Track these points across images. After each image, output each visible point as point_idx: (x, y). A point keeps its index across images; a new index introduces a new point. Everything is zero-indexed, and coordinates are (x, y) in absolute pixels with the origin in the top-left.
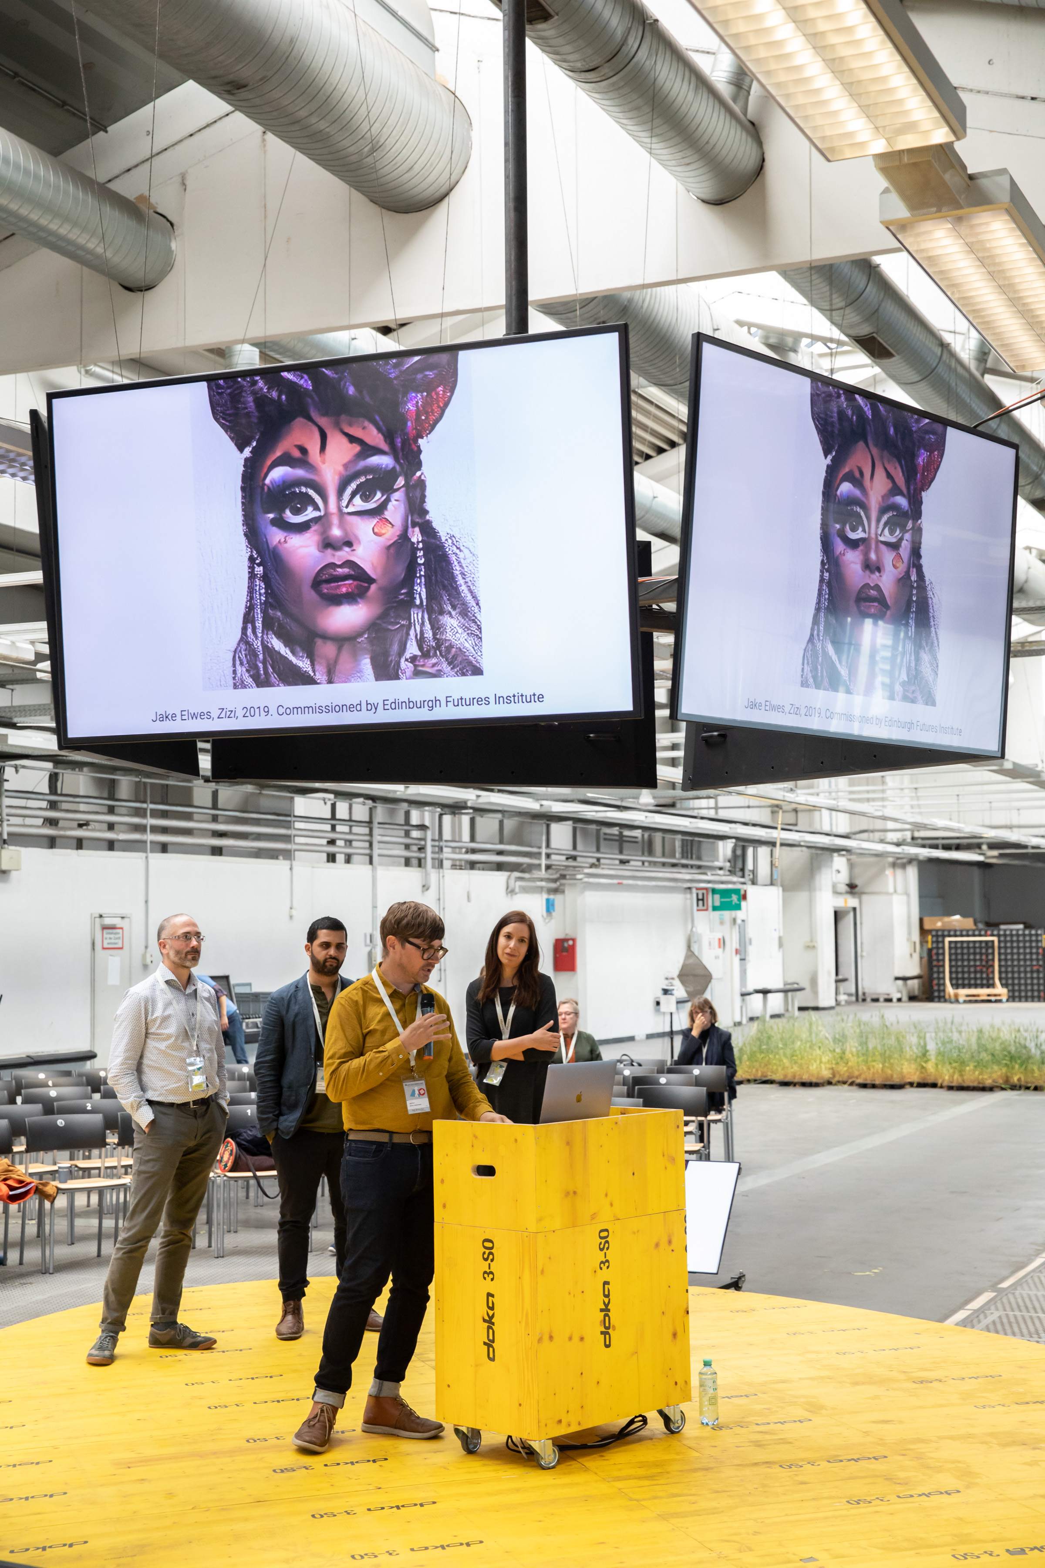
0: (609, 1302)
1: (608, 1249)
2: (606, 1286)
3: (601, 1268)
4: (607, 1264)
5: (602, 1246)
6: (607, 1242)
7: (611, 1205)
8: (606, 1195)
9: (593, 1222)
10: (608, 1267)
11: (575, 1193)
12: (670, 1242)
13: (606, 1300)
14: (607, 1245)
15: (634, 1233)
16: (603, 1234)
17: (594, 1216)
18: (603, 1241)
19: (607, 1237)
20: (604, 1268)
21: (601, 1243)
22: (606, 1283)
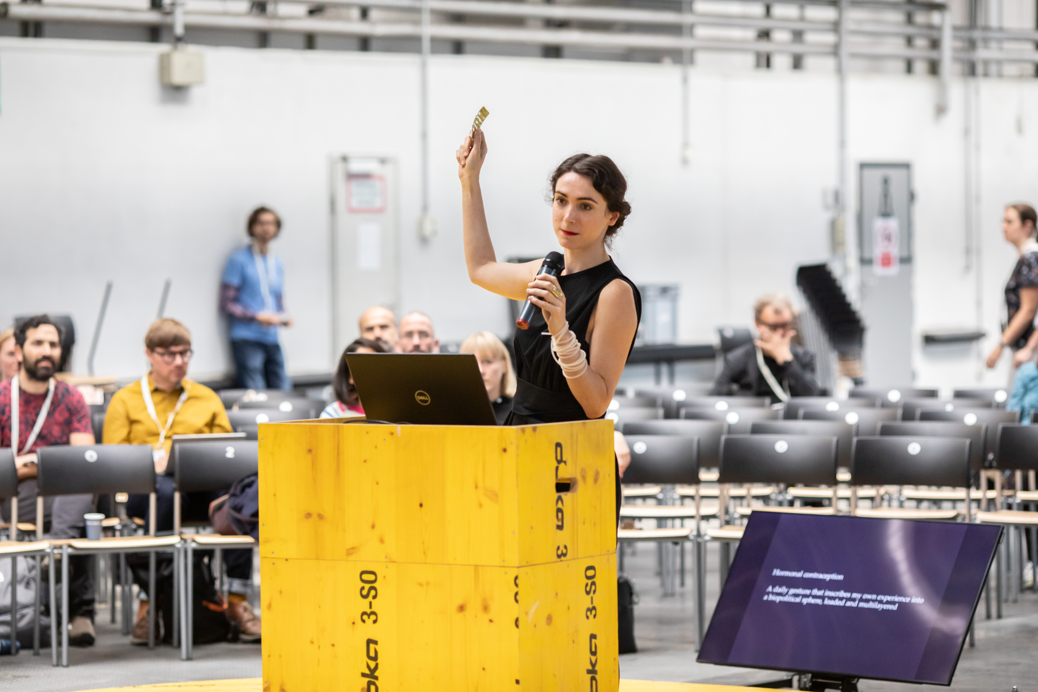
0: (376, 667)
1: (375, 597)
2: (372, 646)
3: (364, 621)
4: (373, 617)
5: (365, 592)
6: (375, 589)
7: (382, 541)
8: (373, 527)
9: (350, 558)
10: (375, 622)
11: (321, 517)
12: (486, 608)
13: (372, 664)
14: (373, 593)
15: (421, 585)
16: (365, 577)
17: (351, 551)
18: (367, 586)
19: (374, 581)
20: (369, 621)
21: (363, 588)
22: (370, 642)
